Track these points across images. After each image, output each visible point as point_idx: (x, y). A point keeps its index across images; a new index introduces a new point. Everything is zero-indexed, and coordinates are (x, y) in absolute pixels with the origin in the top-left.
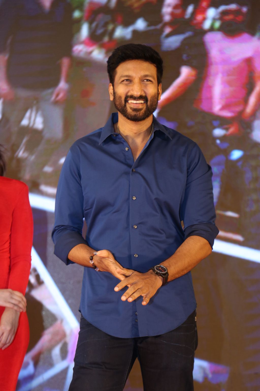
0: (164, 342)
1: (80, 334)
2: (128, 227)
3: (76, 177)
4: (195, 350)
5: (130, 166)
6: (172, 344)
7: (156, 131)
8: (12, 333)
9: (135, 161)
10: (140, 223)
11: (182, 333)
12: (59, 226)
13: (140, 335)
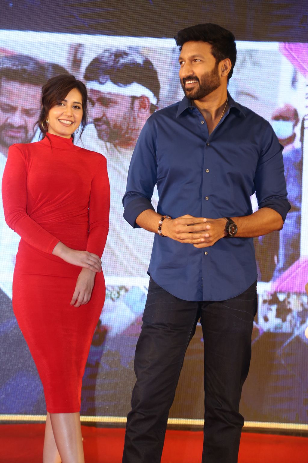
0: (227, 307)
1: (149, 296)
2: (200, 198)
3: (151, 149)
4: (254, 316)
5: (204, 140)
6: (234, 309)
7: (232, 108)
8: (88, 292)
9: (210, 134)
10: (212, 195)
11: (244, 300)
12: (130, 192)
13: (203, 299)
